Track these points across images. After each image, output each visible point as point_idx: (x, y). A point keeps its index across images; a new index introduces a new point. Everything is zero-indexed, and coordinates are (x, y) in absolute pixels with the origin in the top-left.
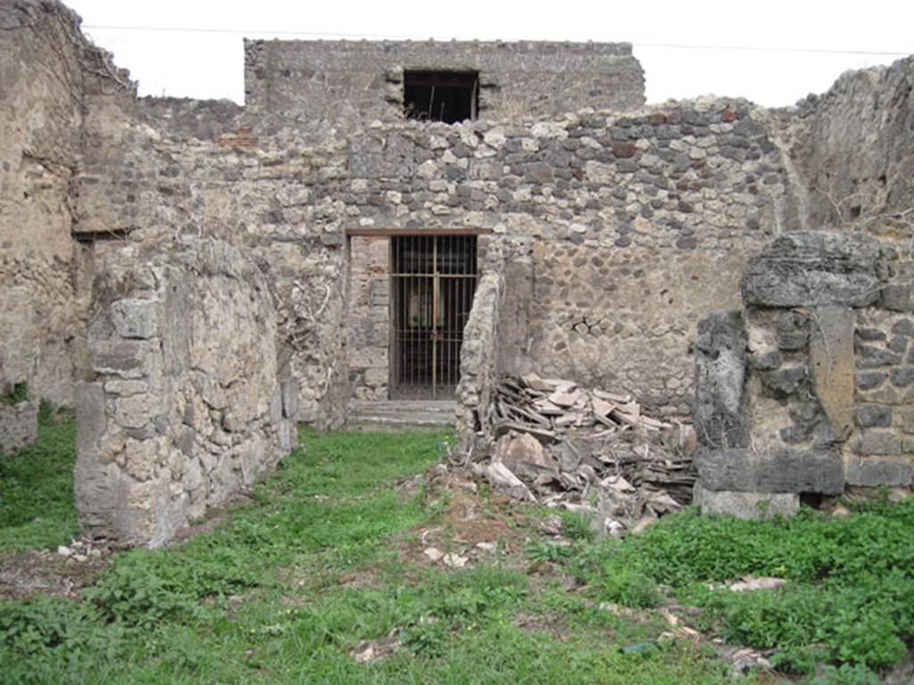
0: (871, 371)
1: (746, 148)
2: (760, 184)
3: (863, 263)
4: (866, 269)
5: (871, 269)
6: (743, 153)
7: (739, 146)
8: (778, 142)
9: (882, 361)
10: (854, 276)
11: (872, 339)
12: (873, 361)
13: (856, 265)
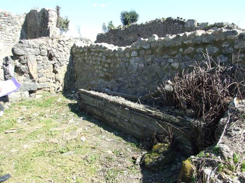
0: (40, 67)
1: (11, 23)
2: (15, 31)
3: (37, 47)
4: (37, 48)
5: (38, 48)
6: (10, 24)
7: (9, 22)
8: (18, 22)
9: (41, 65)
10: (35, 49)
11: (39, 61)
12: (40, 65)
13: (35, 47)
